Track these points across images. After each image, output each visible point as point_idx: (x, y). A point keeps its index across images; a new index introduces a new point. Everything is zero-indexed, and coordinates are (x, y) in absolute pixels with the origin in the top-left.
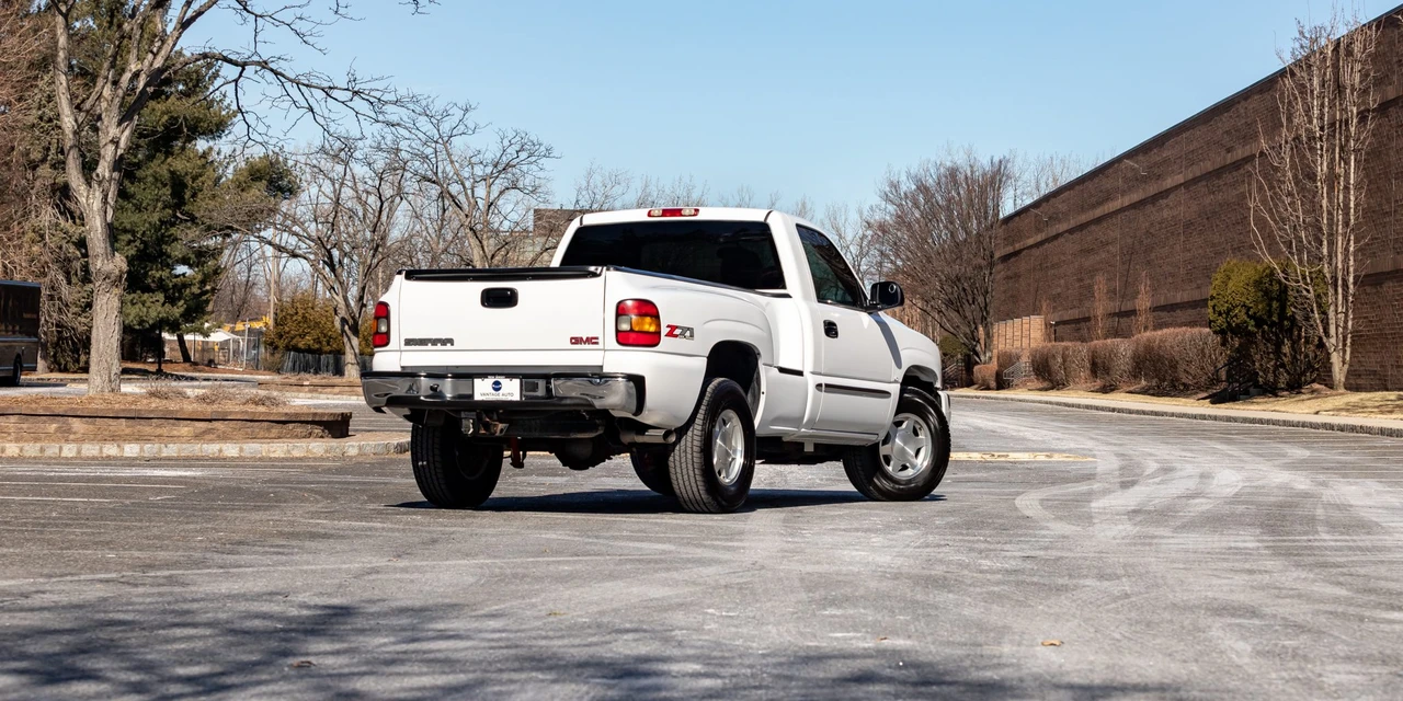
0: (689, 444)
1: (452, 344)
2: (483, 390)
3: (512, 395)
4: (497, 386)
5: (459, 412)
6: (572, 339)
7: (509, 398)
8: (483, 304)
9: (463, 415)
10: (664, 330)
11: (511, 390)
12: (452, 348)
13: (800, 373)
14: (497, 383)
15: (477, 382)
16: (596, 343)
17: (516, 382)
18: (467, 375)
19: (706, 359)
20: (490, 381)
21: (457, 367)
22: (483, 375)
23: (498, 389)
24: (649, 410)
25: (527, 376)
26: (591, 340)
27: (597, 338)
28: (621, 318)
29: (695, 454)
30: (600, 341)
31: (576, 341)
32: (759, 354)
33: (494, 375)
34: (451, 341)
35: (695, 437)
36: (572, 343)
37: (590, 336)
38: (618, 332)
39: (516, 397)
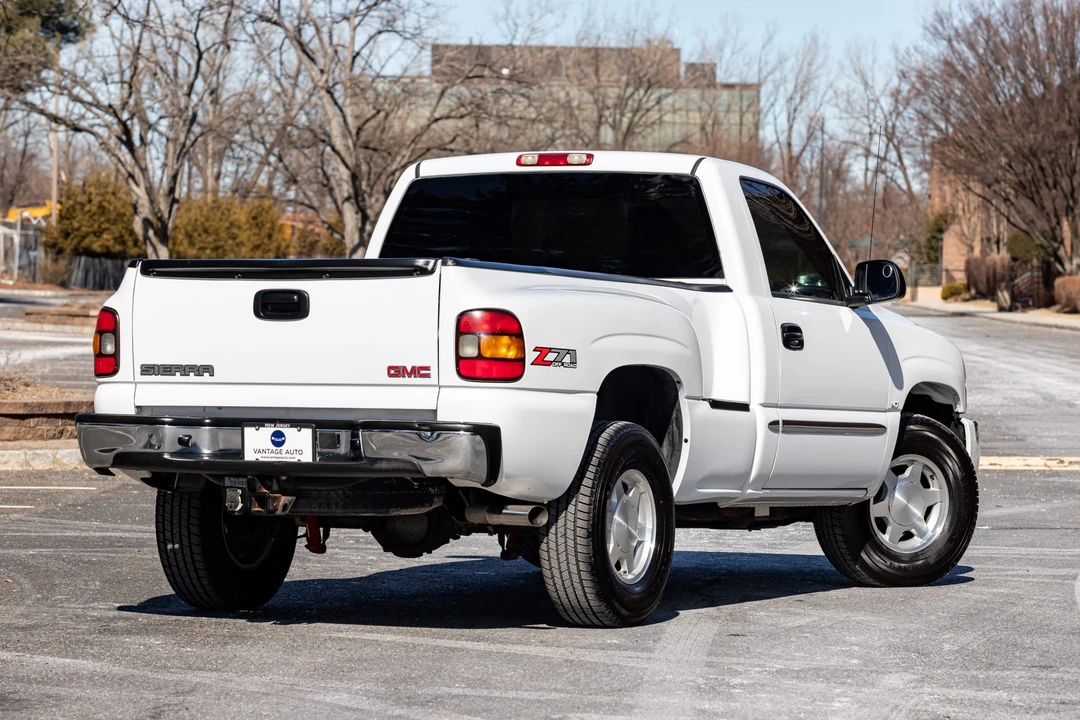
0: (570, 525)
1: (212, 375)
2: (257, 445)
3: (300, 452)
4: (278, 440)
5: (221, 478)
6: (390, 368)
7: (295, 458)
8: (257, 314)
9: (227, 482)
10: (531, 356)
11: (300, 446)
12: (211, 379)
13: (744, 407)
14: (278, 434)
15: (249, 431)
16: (428, 376)
17: (307, 433)
18: (235, 421)
19: (595, 396)
20: (268, 431)
21: (220, 408)
22: (258, 422)
23: (278, 444)
24: (508, 477)
25: (323, 425)
26: (419, 372)
27: (427, 368)
28: (465, 338)
29: (579, 540)
30: (433, 372)
31: (396, 371)
32: (679, 382)
33: (274, 421)
34: (208, 369)
35: (580, 515)
36: (391, 375)
37: (418, 365)
38: (459, 359)
39: (307, 457)
